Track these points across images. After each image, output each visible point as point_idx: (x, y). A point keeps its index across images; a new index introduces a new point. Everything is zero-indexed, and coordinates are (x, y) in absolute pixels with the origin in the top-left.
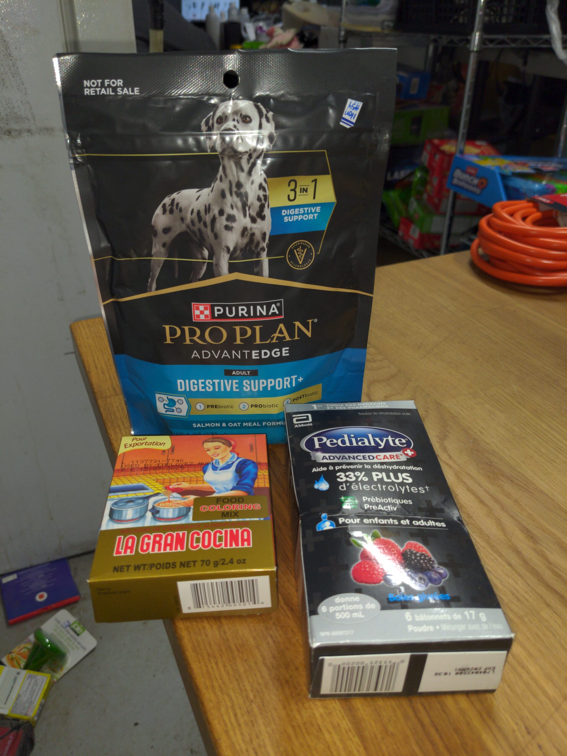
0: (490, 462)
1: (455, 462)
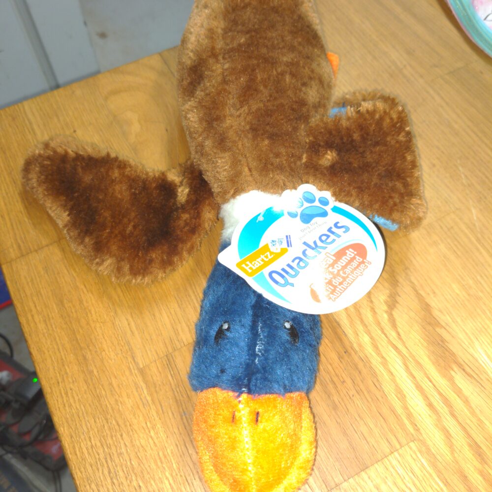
0: (442, 341)
1: (404, 343)
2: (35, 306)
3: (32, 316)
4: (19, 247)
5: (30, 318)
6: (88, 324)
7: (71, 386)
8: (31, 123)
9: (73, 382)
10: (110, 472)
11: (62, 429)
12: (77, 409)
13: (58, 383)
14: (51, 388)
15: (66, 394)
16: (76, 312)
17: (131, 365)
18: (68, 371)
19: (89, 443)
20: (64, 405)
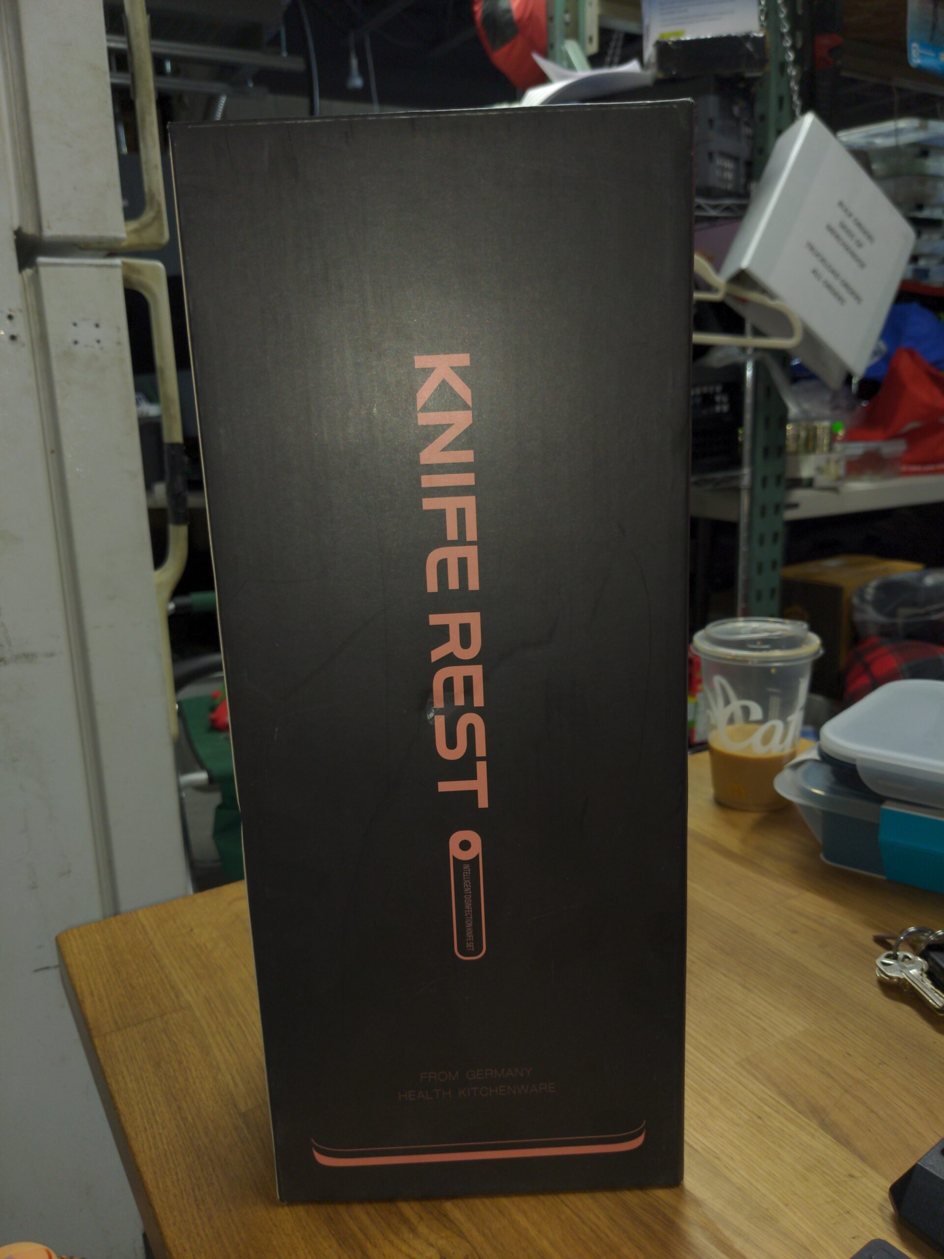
2: (128, 1069)
3: (123, 1077)
4: (116, 1023)
5: (120, 1079)
6: (186, 1080)
7: (161, 1131)
8: (143, 926)
9: (163, 1128)
10: (196, 1200)
11: (145, 1169)
12: (164, 1149)
13: (146, 1130)
14: (136, 1135)
15: (154, 1138)
16: (174, 1071)
17: (232, 1112)
18: (158, 1119)
19: (174, 1177)
20: (151, 1148)
